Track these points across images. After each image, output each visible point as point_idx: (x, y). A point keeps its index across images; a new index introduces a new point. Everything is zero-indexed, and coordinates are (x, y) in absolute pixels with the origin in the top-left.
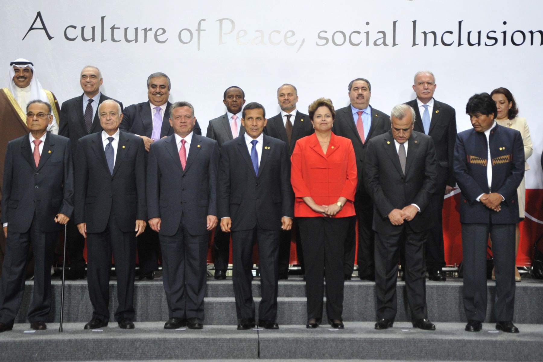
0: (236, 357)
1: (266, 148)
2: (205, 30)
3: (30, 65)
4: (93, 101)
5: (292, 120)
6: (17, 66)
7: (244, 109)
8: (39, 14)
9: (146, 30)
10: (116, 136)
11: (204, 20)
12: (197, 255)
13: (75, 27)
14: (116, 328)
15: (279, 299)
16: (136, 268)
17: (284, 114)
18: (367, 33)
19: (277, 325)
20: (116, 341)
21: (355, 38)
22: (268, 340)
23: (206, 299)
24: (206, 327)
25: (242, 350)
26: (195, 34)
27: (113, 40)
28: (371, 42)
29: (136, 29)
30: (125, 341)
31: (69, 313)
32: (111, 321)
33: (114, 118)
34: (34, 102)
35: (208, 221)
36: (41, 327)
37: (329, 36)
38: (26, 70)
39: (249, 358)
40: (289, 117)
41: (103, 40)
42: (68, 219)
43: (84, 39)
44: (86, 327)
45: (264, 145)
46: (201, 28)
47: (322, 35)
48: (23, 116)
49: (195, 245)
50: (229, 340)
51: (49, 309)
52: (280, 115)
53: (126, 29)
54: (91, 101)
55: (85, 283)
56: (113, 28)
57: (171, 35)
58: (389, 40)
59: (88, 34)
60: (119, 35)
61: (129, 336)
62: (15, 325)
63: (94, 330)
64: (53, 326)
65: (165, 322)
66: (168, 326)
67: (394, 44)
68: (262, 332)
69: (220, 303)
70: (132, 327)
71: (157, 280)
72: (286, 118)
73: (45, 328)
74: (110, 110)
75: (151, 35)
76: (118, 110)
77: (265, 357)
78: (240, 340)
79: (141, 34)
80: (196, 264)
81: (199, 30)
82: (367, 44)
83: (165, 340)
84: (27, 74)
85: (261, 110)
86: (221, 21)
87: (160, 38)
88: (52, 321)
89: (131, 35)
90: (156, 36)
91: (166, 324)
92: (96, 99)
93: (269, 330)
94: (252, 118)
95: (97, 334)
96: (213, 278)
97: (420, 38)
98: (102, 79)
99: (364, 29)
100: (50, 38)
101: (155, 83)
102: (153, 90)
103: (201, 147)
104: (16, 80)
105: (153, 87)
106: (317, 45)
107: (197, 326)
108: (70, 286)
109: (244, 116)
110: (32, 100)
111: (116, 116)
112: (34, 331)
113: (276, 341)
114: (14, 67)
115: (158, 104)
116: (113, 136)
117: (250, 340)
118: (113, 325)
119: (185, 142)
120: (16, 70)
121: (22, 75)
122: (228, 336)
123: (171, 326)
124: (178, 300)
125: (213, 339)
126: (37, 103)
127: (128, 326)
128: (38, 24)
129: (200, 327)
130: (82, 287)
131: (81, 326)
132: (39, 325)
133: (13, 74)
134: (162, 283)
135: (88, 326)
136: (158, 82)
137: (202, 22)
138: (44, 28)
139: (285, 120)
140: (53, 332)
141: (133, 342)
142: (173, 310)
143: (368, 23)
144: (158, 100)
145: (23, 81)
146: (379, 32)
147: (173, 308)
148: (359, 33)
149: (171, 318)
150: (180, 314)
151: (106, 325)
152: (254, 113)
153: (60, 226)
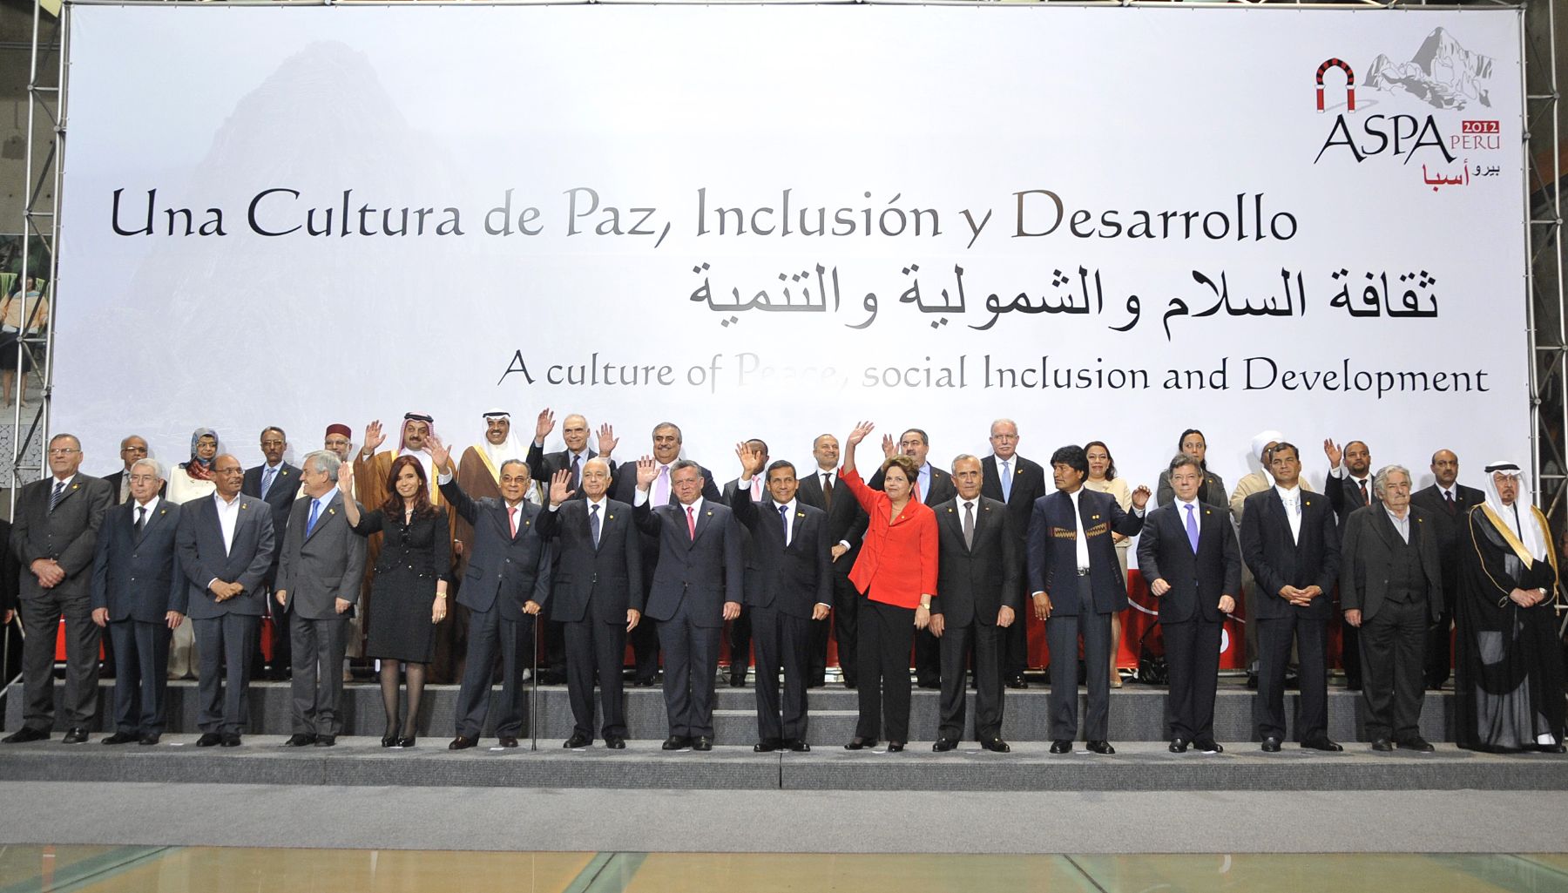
0: (752, 787)
1: (799, 514)
2: (720, 368)
3: (506, 416)
4: (579, 457)
5: (832, 480)
6: (493, 418)
7: (770, 470)
8: (518, 353)
9: (647, 369)
10: (603, 503)
11: (720, 355)
12: (704, 655)
13: (560, 368)
14: (603, 747)
15: (810, 713)
16: (624, 671)
17: (821, 471)
18: (928, 371)
19: (808, 747)
20: (600, 764)
21: (913, 378)
22: (793, 766)
23: (715, 712)
24: (716, 748)
25: (759, 778)
26: (709, 372)
27: (607, 382)
28: (933, 382)
29: (635, 368)
30: (611, 764)
31: (545, 728)
32: (597, 738)
33: (600, 480)
34: (512, 462)
35: (725, 610)
36: (511, 743)
37: (879, 374)
38: (502, 422)
39: (768, 788)
40: (828, 476)
41: (594, 382)
42: (538, 608)
43: (571, 382)
44: (565, 746)
45: (798, 510)
46: (717, 366)
47: (871, 373)
48: (497, 476)
49: (702, 640)
50: (742, 765)
51: (520, 722)
52: (816, 474)
53: (623, 369)
54: (577, 457)
55: (565, 689)
56: (606, 368)
57: (679, 375)
58: (956, 379)
59: (576, 376)
60: (614, 375)
61: (617, 758)
62: (480, 740)
63: (574, 750)
64: (525, 743)
65: (663, 741)
66: (667, 746)
67: (962, 385)
68: (787, 756)
69: (735, 718)
70: (622, 746)
71: (656, 688)
72: (824, 477)
73: (515, 745)
74: (596, 469)
75: (653, 375)
76: (606, 471)
77: (788, 788)
78: (757, 766)
79: (641, 374)
80: (704, 667)
81: (713, 368)
82: (928, 385)
83: (661, 764)
84: (502, 428)
85: (790, 468)
86: (741, 356)
87: (664, 379)
88: (525, 736)
89: (629, 376)
90: (659, 375)
91: (665, 744)
92: (584, 455)
93: (796, 753)
94: (778, 479)
95: (579, 755)
96: (729, 685)
97: (995, 378)
98: (589, 430)
99: (923, 365)
100: (530, 381)
101: (661, 434)
102: (658, 443)
103: (713, 515)
104: (489, 434)
105: (658, 440)
106: (864, 385)
107: (703, 746)
108: (545, 694)
109: (769, 478)
110: (509, 459)
111: (603, 478)
112: (502, 749)
113: (802, 766)
114: (488, 419)
115: (664, 460)
116: (599, 503)
117: (769, 766)
118: (600, 743)
119: (692, 510)
120: (490, 423)
121: (496, 429)
122: (741, 761)
123: (671, 746)
124: (680, 714)
125: (722, 764)
126: (514, 464)
127: (617, 746)
128: (517, 365)
129: (708, 748)
130: (561, 694)
131: (559, 743)
132: (508, 741)
133: (486, 428)
134: (662, 691)
135: (568, 745)
136: (665, 433)
137: (718, 358)
138: (524, 370)
139: (822, 480)
140: (524, 751)
141: (622, 765)
142: (674, 726)
143: (928, 359)
144: (664, 455)
145: (498, 436)
146: (942, 370)
147: (674, 724)
148: (917, 370)
149: (671, 737)
150: (682, 732)
151: (590, 743)
152: (781, 474)
153: (530, 616)
